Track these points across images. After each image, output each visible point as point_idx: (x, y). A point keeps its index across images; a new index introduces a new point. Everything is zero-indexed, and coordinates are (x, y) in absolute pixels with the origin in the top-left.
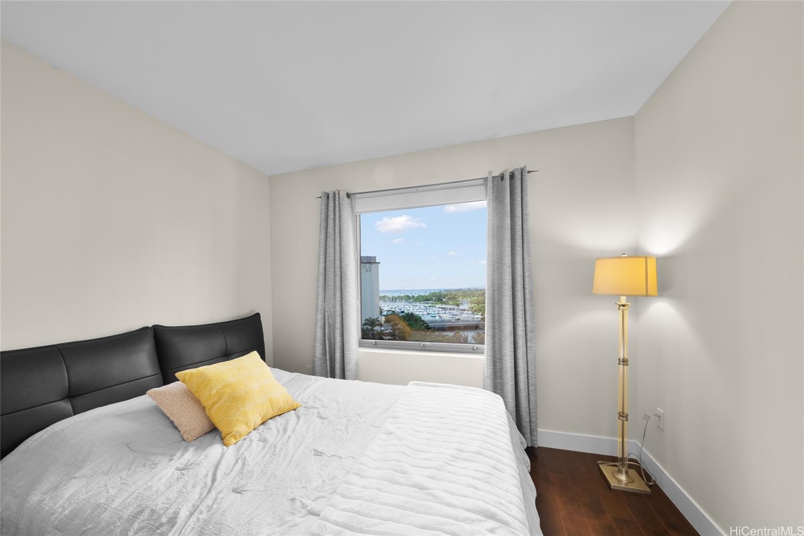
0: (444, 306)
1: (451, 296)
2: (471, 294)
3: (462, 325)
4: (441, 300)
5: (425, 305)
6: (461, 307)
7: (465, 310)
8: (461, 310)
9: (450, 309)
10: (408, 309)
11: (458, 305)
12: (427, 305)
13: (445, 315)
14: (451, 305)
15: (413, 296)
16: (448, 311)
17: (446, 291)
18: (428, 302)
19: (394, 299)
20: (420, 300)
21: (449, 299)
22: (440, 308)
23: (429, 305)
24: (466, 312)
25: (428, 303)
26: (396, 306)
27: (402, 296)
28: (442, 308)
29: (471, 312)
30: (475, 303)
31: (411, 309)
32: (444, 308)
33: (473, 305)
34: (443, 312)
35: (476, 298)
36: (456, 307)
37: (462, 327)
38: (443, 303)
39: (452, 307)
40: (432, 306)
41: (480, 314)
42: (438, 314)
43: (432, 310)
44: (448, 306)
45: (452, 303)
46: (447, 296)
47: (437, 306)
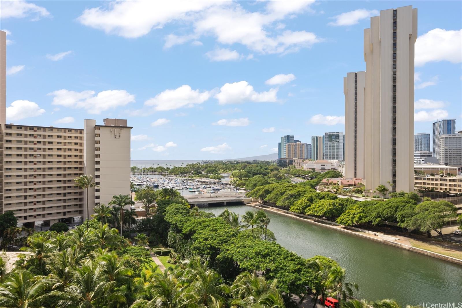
0: (203, 180)
1: (211, 168)
2: (232, 167)
3: (225, 201)
4: (200, 173)
5: (181, 178)
6: (223, 181)
7: (226, 184)
8: (222, 184)
9: (211, 183)
10: (163, 182)
11: (219, 179)
12: (184, 178)
13: (205, 190)
14: (211, 178)
15: (168, 168)
16: (208, 186)
17: (205, 163)
18: (185, 175)
19: (145, 171)
20: (177, 173)
21: (209, 172)
22: (198, 182)
23: (187, 178)
24: (228, 186)
25: (185, 176)
26: (148, 179)
27: (155, 168)
28: (201, 182)
29: (233, 187)
30: (237, 177)
31: (166, 183)
32: (204, 182)
33: (235, 179)
34: (203, 186)
35: (237, 171)
36: (217, 181)
37: (225, 204)
38: (202, 177)
39: (212, 180)
40: (190, 180)
41: (243, 188)
42: (197, 188)
43: (191, 184)
44: (209, 180)
45: (212, 176)
46: (206, 168)
47: (196, 180)
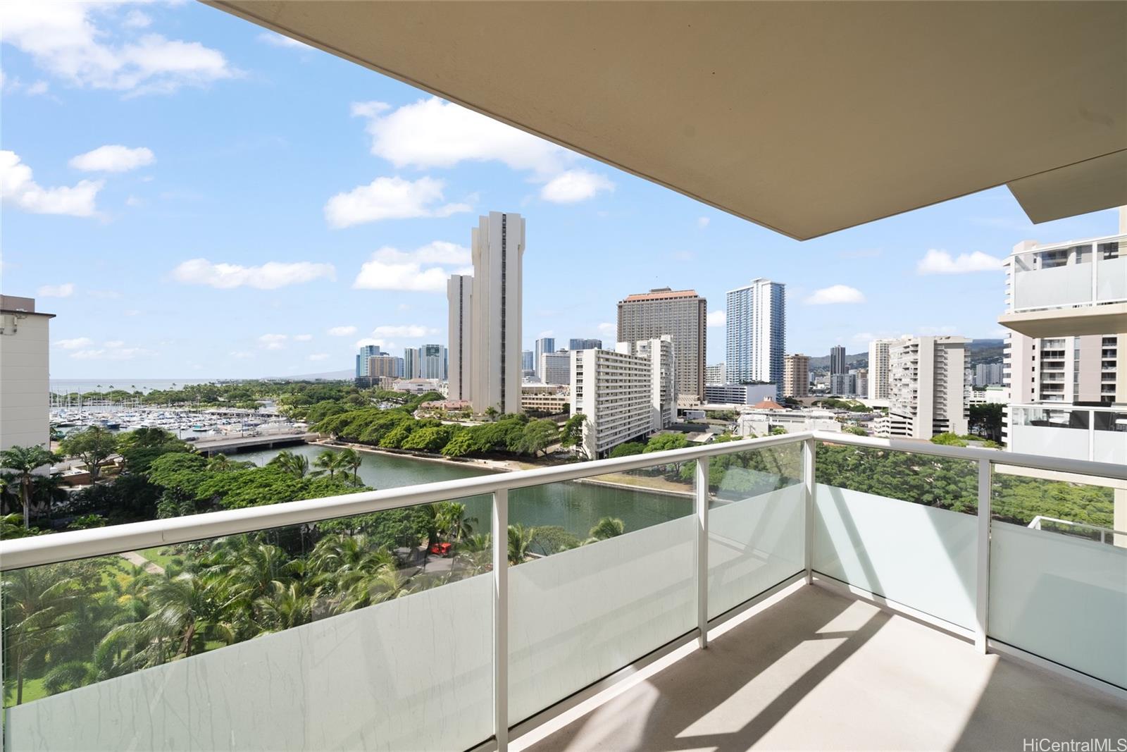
0: (223, 410)
1: (238, 392)
2: (279, 389)
3: (272, 442)
4: (215, 400)
5: (173, 409)
6: (262, 411)
7: (271, 416)
8: (263, 416)
9: (238, 415)
11: (256, 408)
12: (181, 410)
13: (229, 427)
14: (239, 408)
15: (137, 392)
16: (233, 420)
17: (224, 383)
18: (182, 403)
19: (73, 400)
20: (160, 400)
21: (234, 397)
22: (214, 414)
23: (187, 409)
24: (274, 418)
25: (181, 406)
26: (86, 414)
27: (104, 393)
28: (219, 414)
29: (285, 419)
30: (291, 404)
32: (225, 414)
33: (286, 407)
34: (224, 421)
35: (287, 395)
36: (252, 411)
37: (271, 446)
38: (220, 405)
39: (242, 411)
40: (195, 412)
41: (302, 421)
42: (211, 425)
43: (196, 419)
44: (235, 411)
45: (241, 404)
46: (226, 391)
47: (207, 412)
